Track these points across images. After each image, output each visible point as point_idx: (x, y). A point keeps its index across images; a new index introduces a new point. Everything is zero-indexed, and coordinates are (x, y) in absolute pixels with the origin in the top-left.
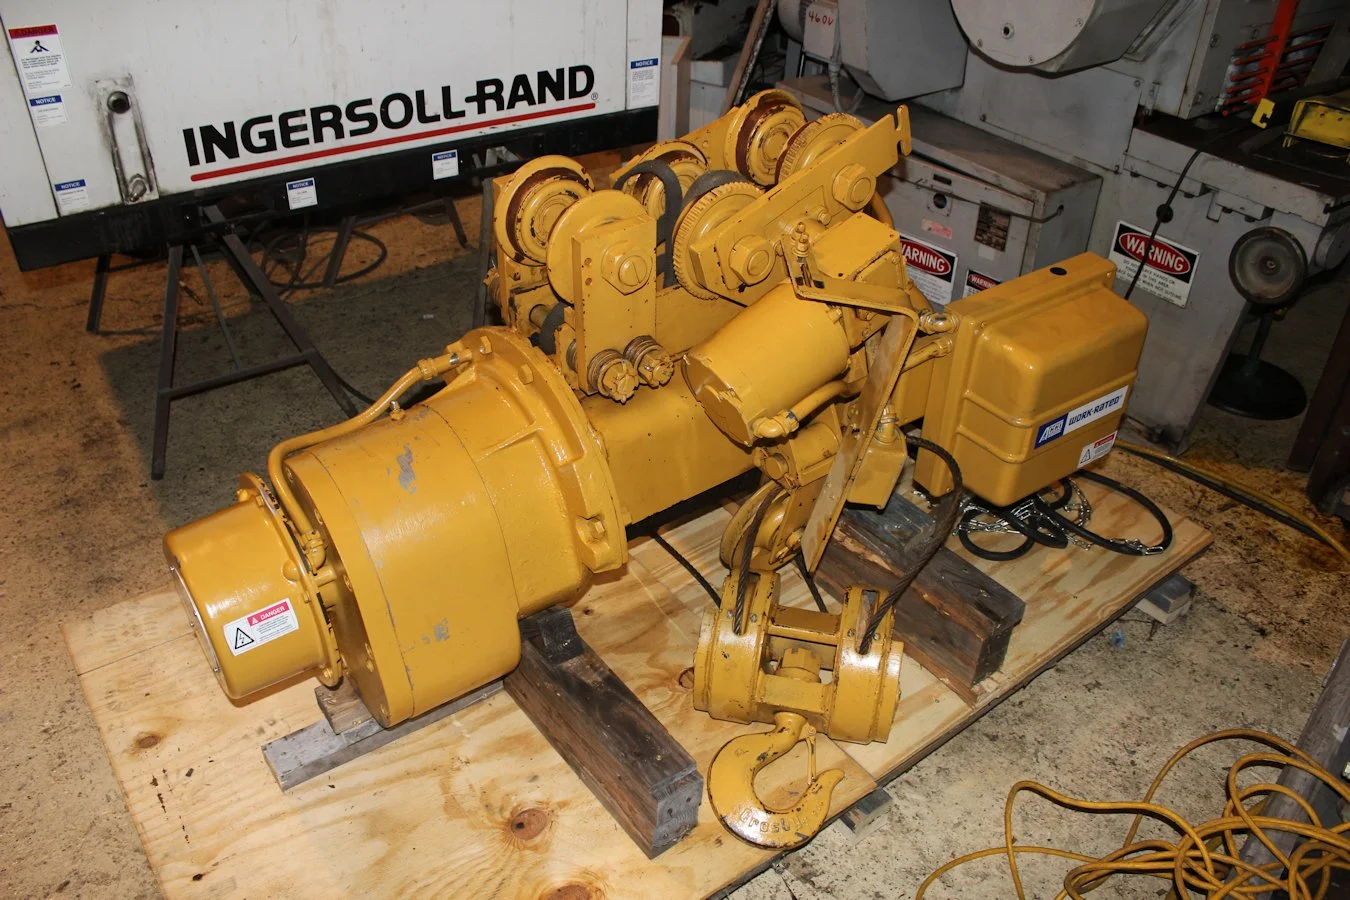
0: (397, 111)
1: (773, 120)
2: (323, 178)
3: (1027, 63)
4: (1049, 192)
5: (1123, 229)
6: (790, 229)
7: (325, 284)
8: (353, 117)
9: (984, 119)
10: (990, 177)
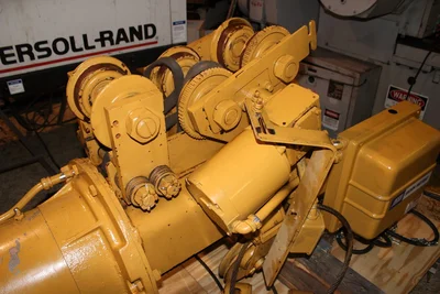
0: (61, 46)
1: (237, 34)
2: (25, 79)
3: (352, 14)
4: (361, 74)
5: (392, 88)
6: (250, 95)
7: (58, 124)
8: (39, 50)
9: (327, 44)
10: (334, 69)
